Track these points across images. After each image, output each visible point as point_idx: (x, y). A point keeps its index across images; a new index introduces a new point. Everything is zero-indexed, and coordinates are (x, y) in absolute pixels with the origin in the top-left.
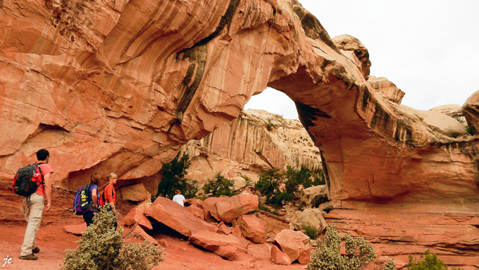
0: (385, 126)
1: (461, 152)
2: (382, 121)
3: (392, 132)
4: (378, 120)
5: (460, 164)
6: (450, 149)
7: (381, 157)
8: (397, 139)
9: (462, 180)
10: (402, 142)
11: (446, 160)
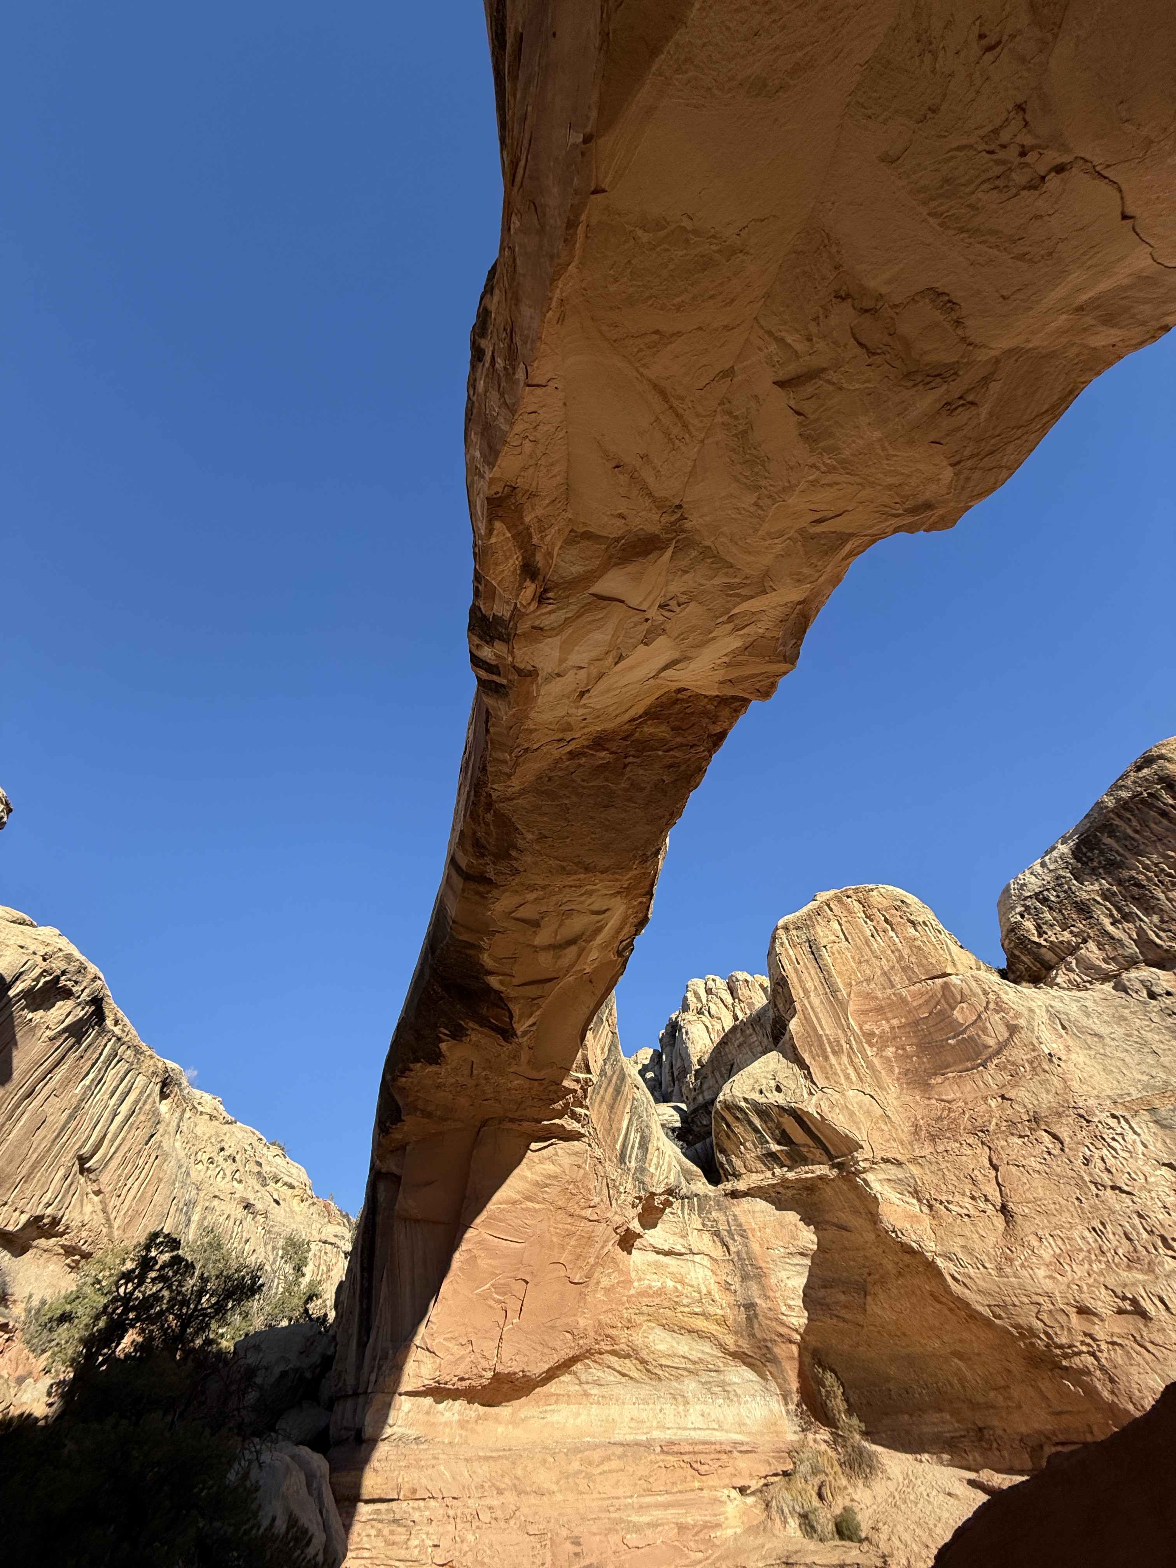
0: (612, 1107)
1: (704, 1225)
2: (611, 1090)
3: (619, 1130)
4: (604, 1086)
5: (706, 1261)
6: (686, 1211)
7: (571, 1215)
8: (622, 1159)
9: (705, 1315)
10: (629, 1169)
11: (679, 1248)
